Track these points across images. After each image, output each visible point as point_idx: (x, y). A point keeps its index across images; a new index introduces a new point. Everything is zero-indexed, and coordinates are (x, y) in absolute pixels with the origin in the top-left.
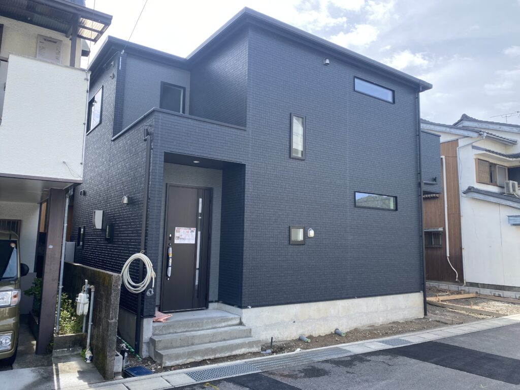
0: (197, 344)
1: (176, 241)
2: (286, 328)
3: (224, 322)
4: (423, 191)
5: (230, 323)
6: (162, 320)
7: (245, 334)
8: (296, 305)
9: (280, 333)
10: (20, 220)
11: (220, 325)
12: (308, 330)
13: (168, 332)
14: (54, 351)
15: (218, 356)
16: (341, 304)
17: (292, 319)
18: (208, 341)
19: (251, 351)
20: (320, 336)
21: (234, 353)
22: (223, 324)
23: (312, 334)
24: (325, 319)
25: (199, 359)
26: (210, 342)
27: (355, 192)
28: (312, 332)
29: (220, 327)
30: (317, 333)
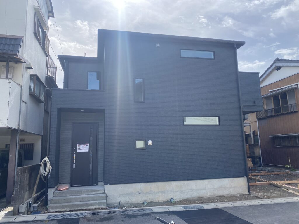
0: (73, 202)
1: (78, 151)
2: (134, 196)
3: (94, 192)
4: (243, 111)
5: (98, 192)
6: (62, 190)
7: (102, 199)
8: (141, 184)
9: (130, 199)
10: (34, 144)
11: (92, 193)
12: (150, 198)
13: (62, 196)
14: (12, 202)
15: (79, 208)
16: (174, 184)
17: (138, 192)
18: (79, 201)
19: (100, 207)
20: (159, 202)
21: (89, 208)
22: (94, 193)
23: (153, 201)
24: (162, 192)
25: (69, 209)
26: (81, 201)
27: (183, 117)
28: (153, 199)
29: (91, 194)
30: (156, 200)
